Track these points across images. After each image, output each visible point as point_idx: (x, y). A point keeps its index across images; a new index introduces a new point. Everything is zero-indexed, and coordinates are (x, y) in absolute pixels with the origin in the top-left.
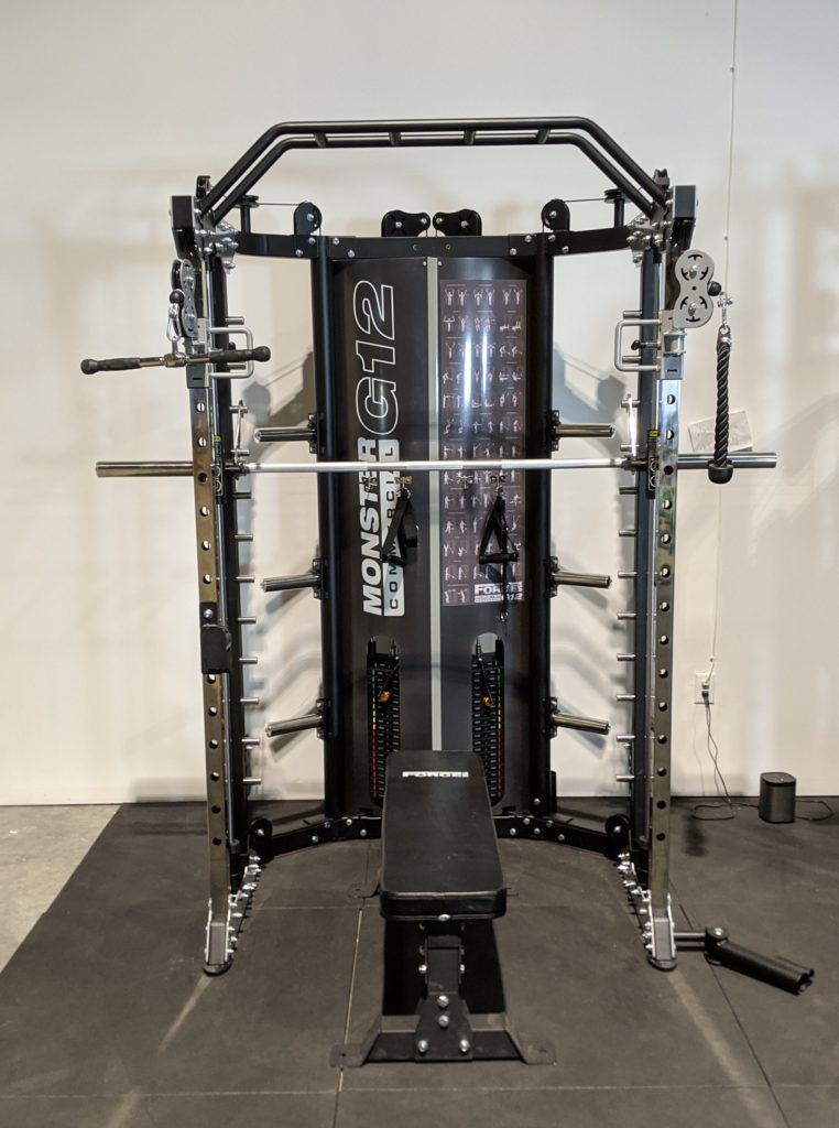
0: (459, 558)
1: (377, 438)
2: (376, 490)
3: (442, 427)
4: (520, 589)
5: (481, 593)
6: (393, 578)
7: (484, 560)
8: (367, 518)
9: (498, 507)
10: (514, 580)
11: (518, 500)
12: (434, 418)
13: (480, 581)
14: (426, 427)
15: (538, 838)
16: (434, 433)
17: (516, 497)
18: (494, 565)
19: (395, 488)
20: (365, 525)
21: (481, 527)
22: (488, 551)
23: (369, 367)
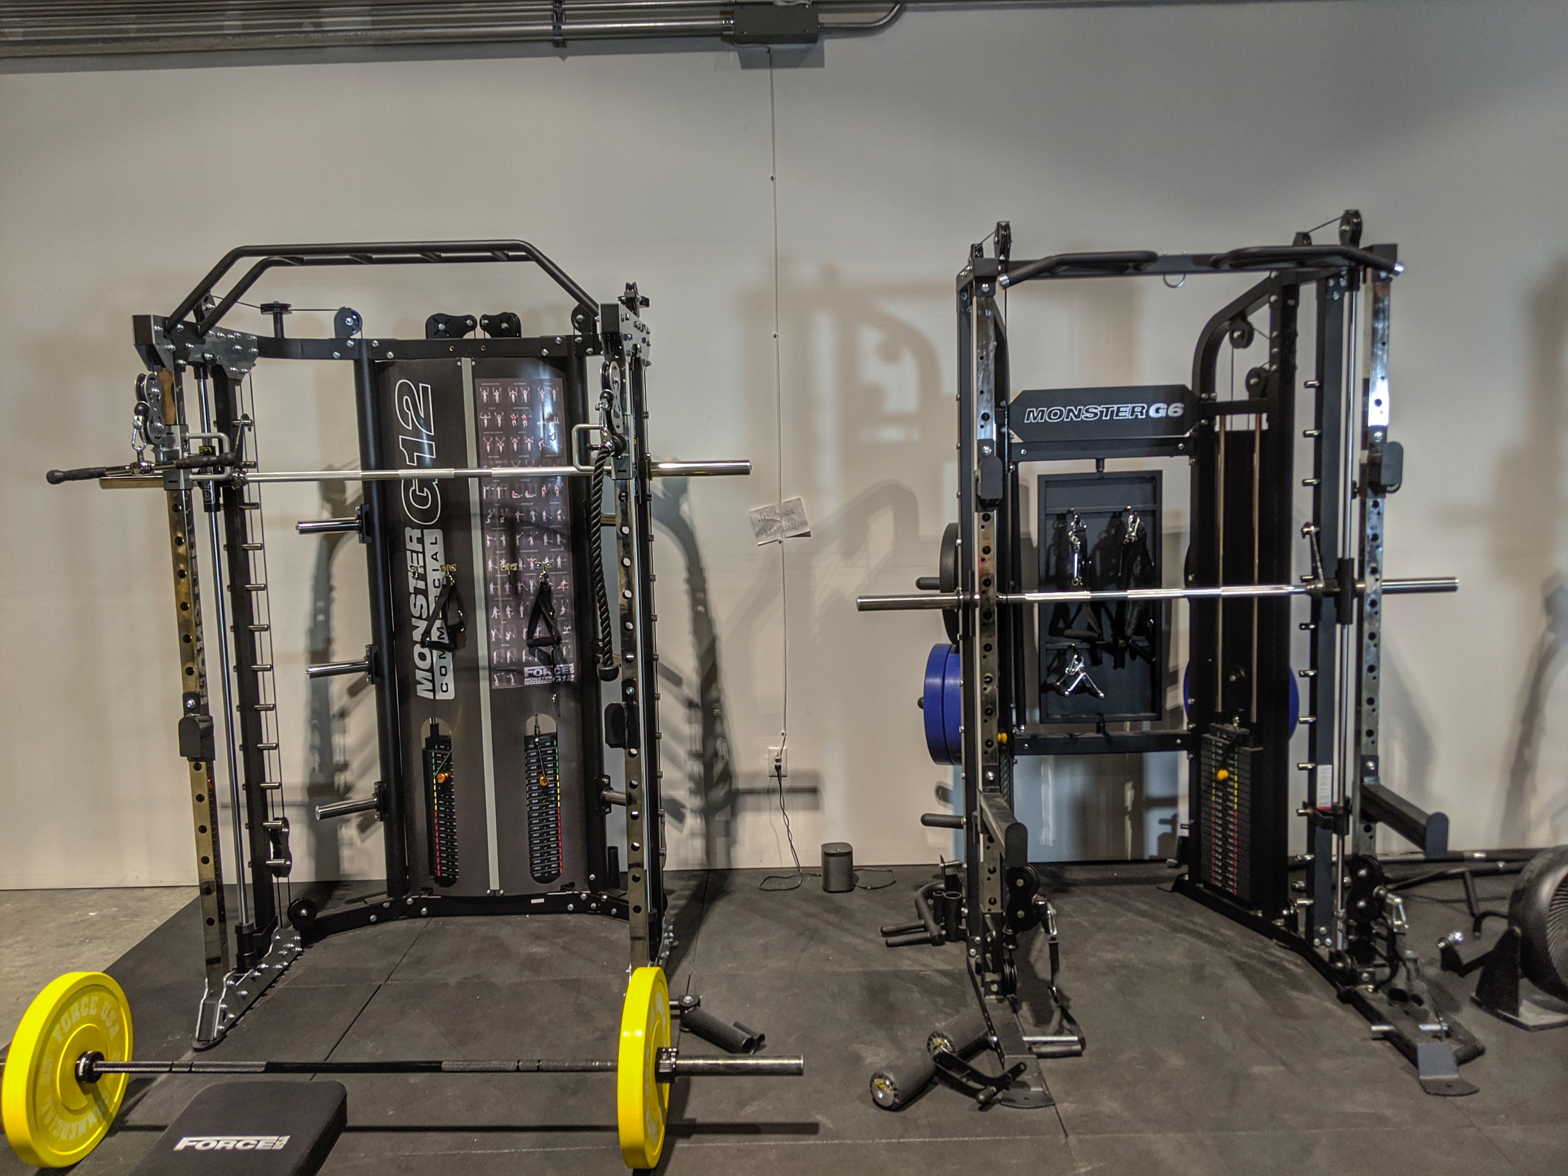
0: (506, 642)
1: (422, 528)
2: (423, 577)
3: (483, 517)
4: (572, 672)
5: (531, 675)
6: (443, 662)
7: (533, 645)
8: (417, 605)
9: (544, 592)
10: (565, 662)
11: (565, 585)
12: (475, 509)
13: (529, 664)
14: (468, 516)
15: (595, 912)
16: (476, 522)
17: (564, 583)
18: (543, 648)
19: (439, 575)
20: (416, 612)
21: (529, 611)
22: (537, 635)
23: (412, 461)
